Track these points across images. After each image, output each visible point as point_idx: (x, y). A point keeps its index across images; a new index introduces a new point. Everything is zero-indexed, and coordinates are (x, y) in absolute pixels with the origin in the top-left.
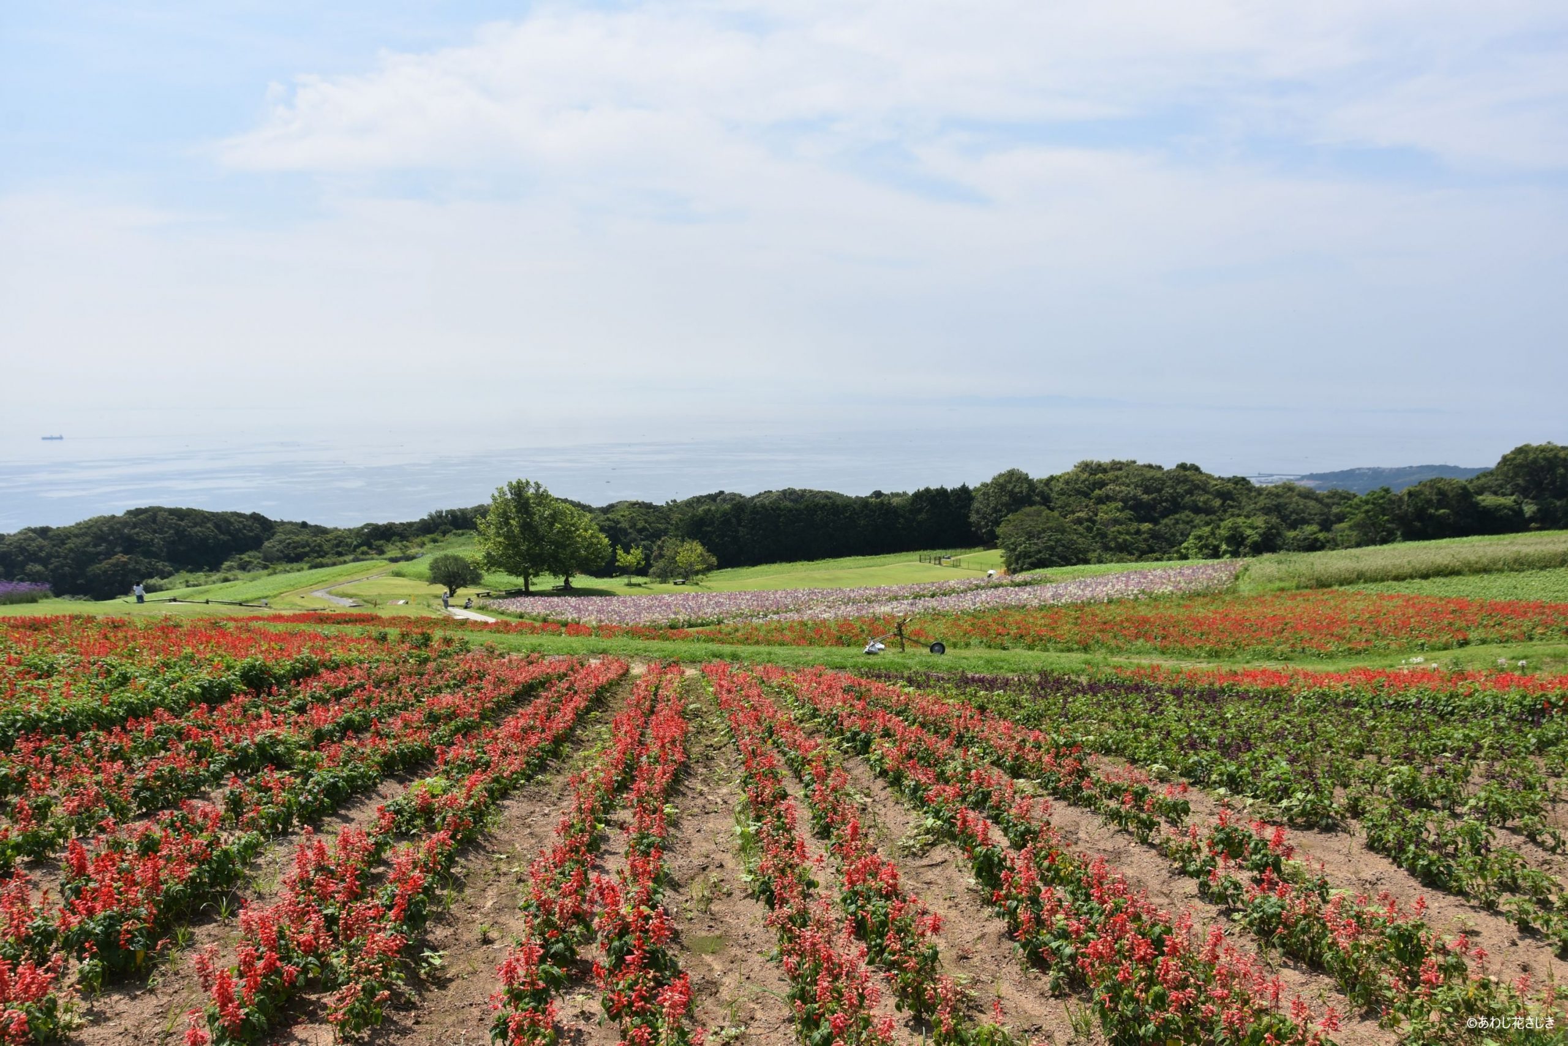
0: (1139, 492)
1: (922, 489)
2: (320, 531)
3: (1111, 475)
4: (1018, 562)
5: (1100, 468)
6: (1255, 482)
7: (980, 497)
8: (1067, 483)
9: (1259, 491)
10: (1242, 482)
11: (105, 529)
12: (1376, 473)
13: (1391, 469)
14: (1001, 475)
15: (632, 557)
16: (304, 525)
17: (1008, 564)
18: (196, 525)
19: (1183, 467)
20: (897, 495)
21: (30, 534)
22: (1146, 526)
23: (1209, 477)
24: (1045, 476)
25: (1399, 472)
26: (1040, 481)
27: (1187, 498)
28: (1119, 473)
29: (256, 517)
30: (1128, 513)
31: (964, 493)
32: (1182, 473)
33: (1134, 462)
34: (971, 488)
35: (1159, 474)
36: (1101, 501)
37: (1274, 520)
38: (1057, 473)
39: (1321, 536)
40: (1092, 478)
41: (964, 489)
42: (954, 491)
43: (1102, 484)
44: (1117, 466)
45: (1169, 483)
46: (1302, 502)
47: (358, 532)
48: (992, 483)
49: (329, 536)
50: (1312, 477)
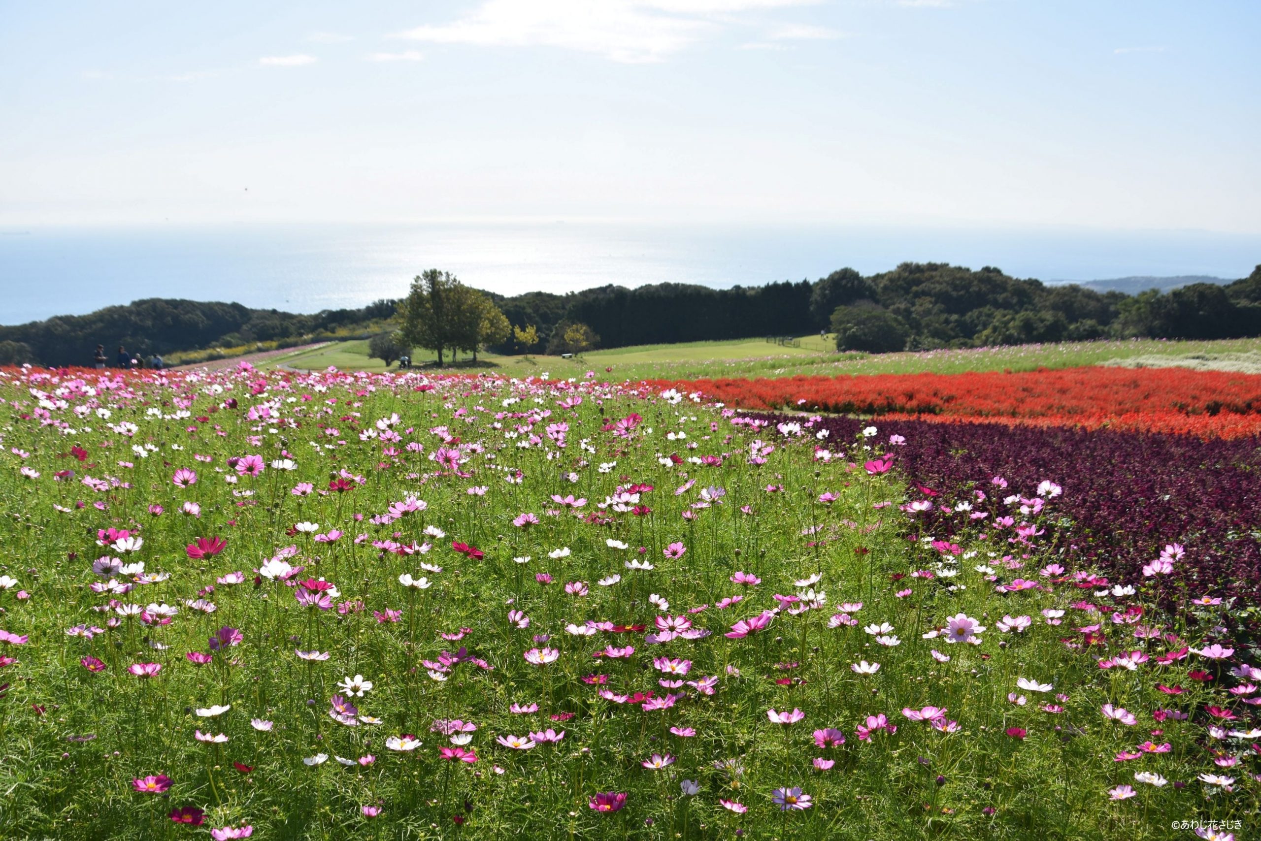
0: (950, 289)
1: (771, 283)
2: (286, 316)
3: (927, 274)
4: (848, 343)
5: (918, 268)
6: (1047, 284)
7: (818, 291)
8: (891, 280)
9: (1050, 291)
10: (1035, 284)
11: (116, 316)
12: (1149, 280)
13: (1161, 279)
14: (836, 273)
15: (528, 335)
16: (274, 312)
17: (839, 346)
18: (187, 312)
19: (987, 269)
20: (753, 288)
21: (58, 321)
22: (954, 317)
23: (1009, 278)
24: (872, 274)
25: (1168, 281)
26: (869, 278)
27: (990, 296)
28: (934, 273)
29: (236, 306)
30: (940, 306)
31: (805, 286)
32: (986, 274)
33: (947, 265)
34: (811, 282)
35: (967, 276)
36: (917, 295)
37: (1061, 315)
38: (883, 271)
39: (1100, 328)
40: (911, 277)
41: (805, 283)
42: (797, 285)
43: (918, 282)
44: (932, 267)
45: (976, 282)
46: (1085, 300)
47: (316, 317)
48: (829, 279)
49: (295, 321)
50: (1095, 283)
